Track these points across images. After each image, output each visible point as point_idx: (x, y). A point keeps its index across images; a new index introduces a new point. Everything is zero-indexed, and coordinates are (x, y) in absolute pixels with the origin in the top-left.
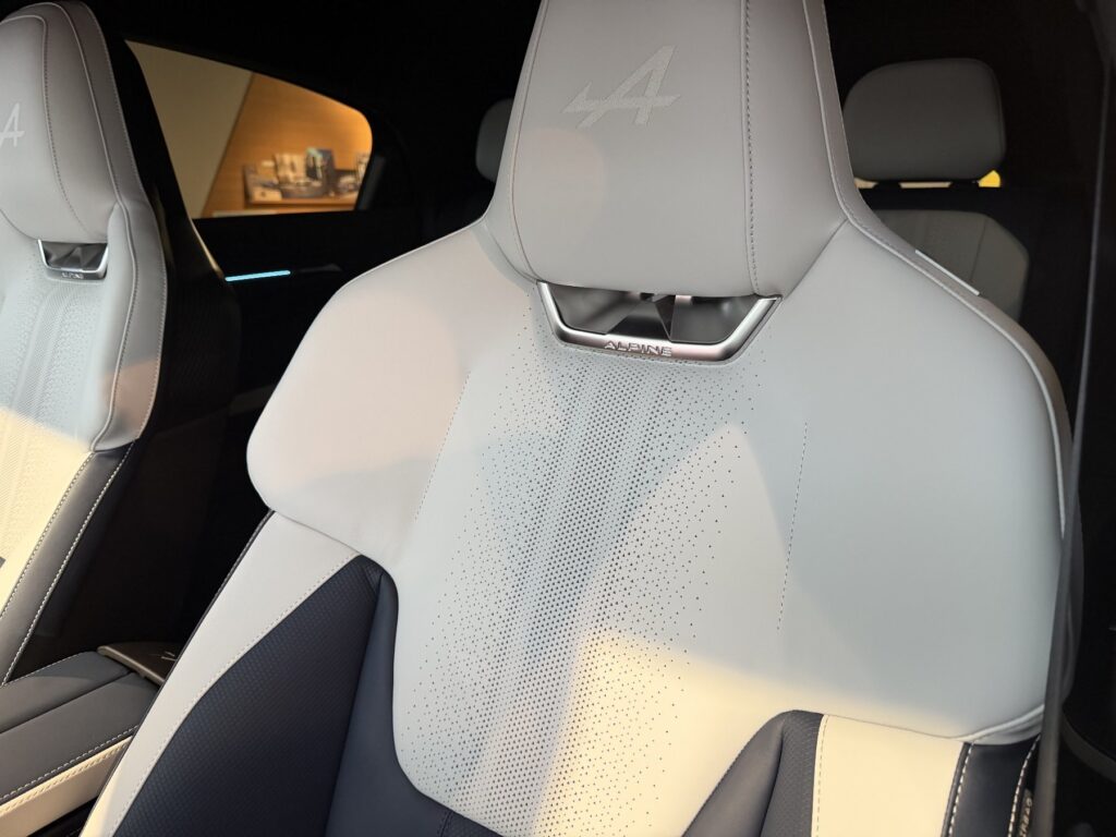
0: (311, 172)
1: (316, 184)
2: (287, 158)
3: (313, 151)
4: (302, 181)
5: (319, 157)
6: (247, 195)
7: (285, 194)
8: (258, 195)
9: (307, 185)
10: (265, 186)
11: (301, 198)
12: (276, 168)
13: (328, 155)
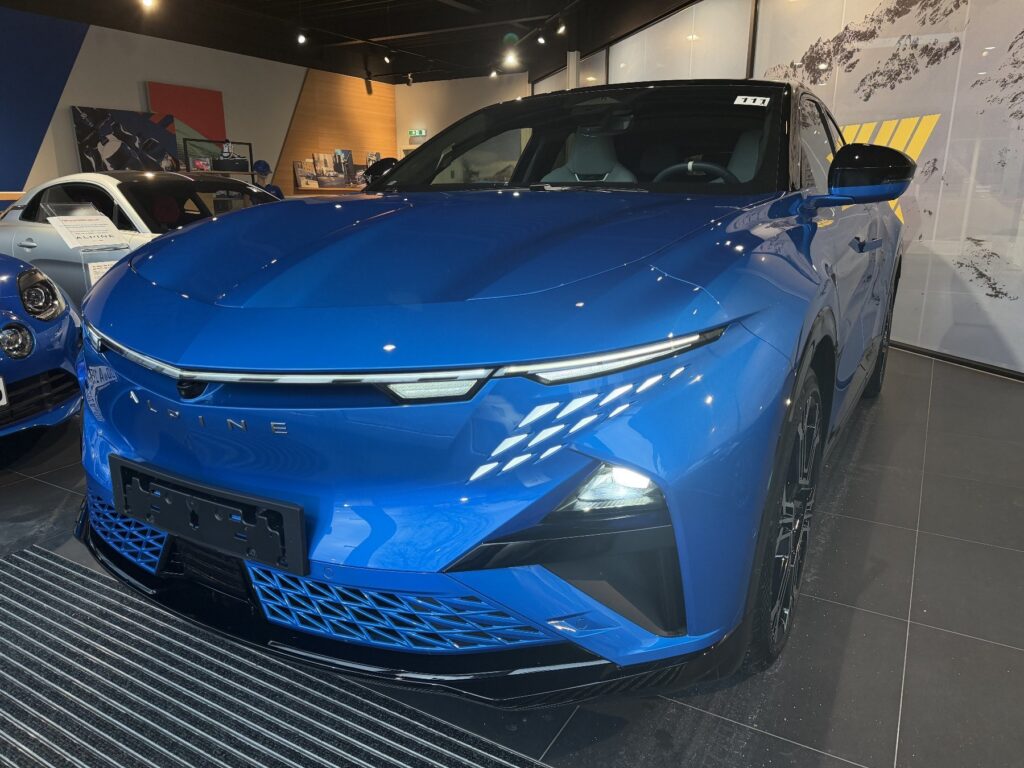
0: (337, 167)
1: (342, 176)
2: (322, 157)
3: (339, 152)
4: (332, 174)
5: (342, 156)
6: (297, 184)
7: (321, 184)
8: (304, 184)
9: (335, 176)
10: (308, 177)
11: (332, 186)
12: (314, 164)
13: (348, 154)
